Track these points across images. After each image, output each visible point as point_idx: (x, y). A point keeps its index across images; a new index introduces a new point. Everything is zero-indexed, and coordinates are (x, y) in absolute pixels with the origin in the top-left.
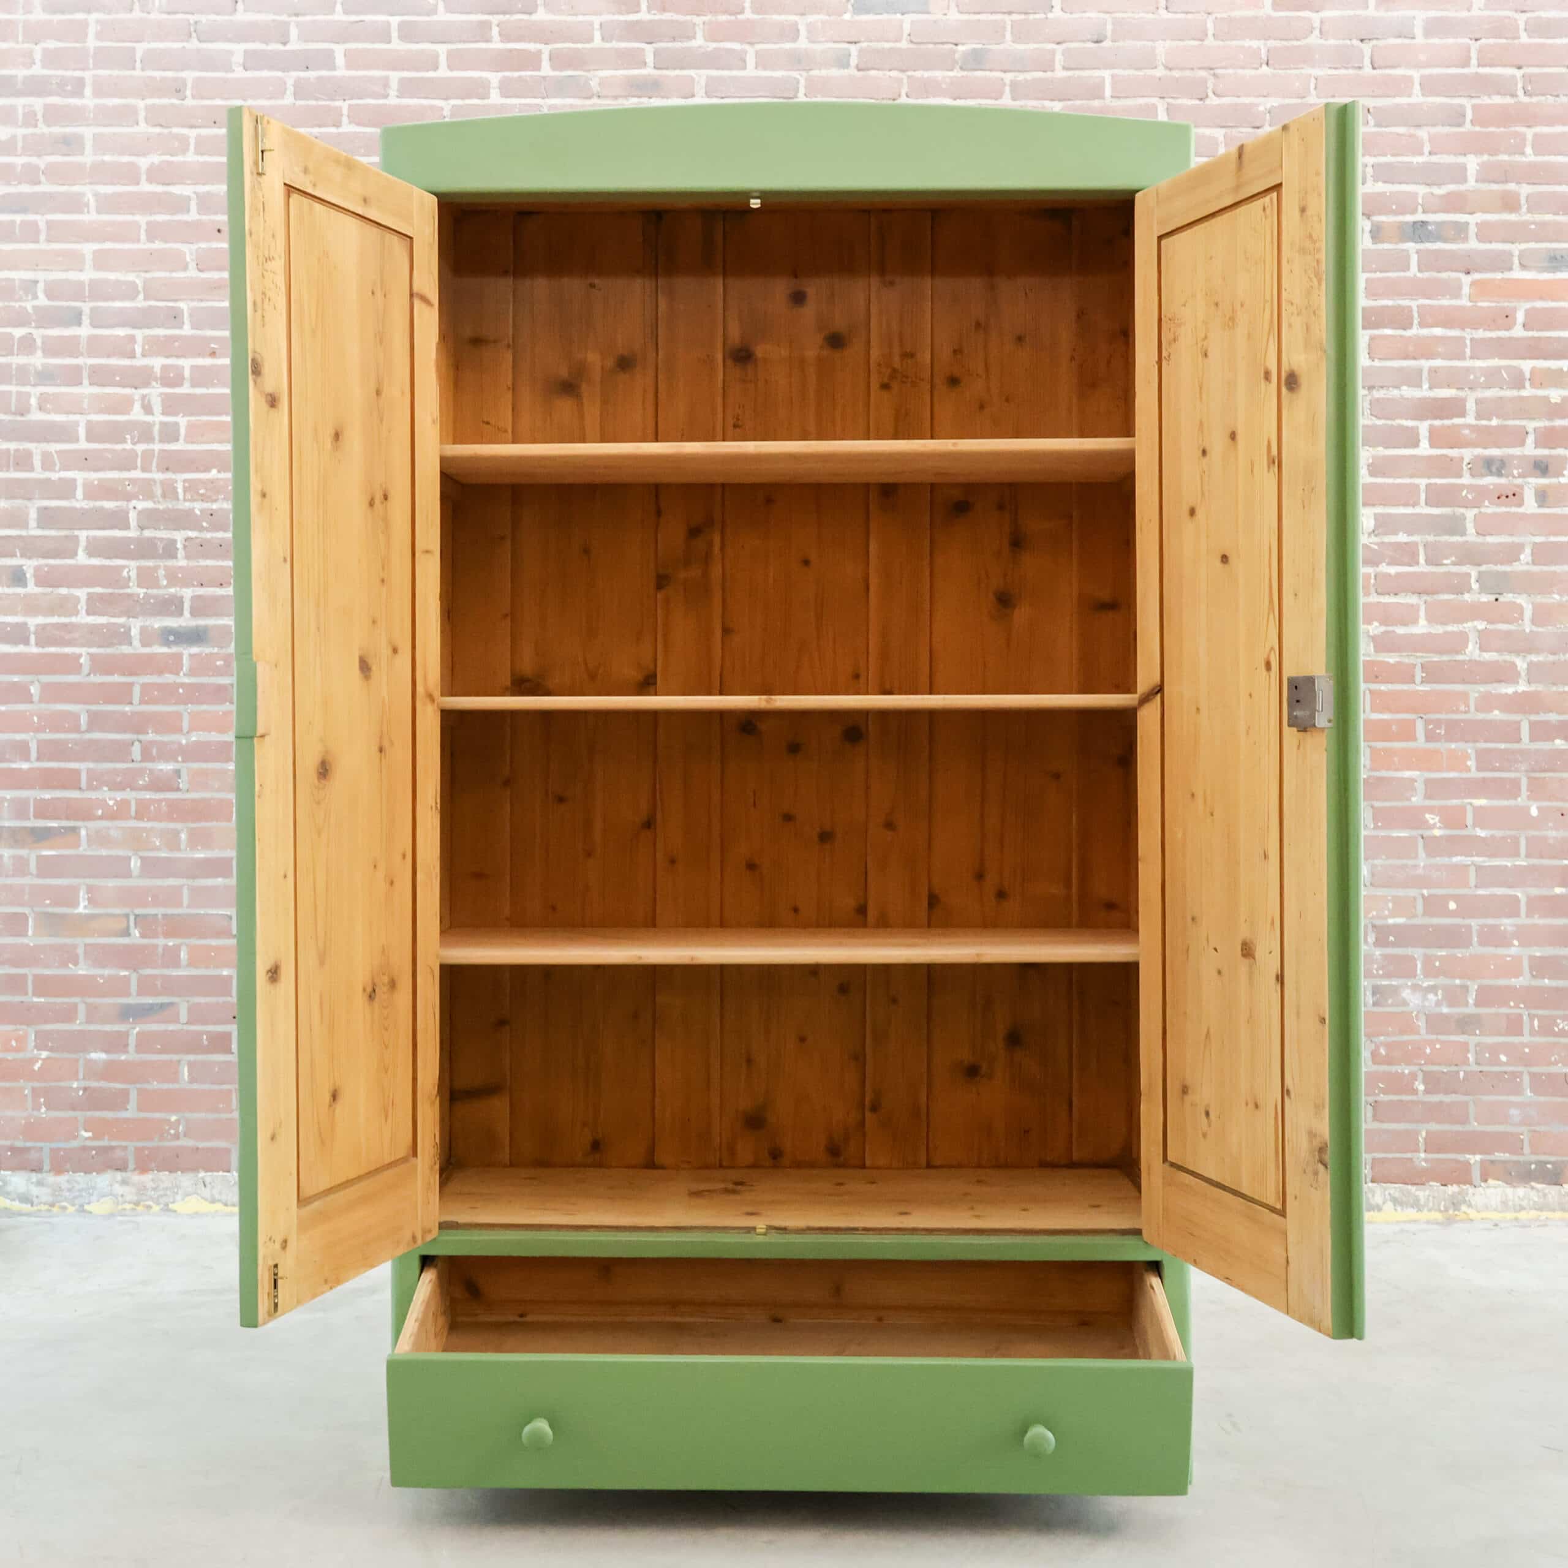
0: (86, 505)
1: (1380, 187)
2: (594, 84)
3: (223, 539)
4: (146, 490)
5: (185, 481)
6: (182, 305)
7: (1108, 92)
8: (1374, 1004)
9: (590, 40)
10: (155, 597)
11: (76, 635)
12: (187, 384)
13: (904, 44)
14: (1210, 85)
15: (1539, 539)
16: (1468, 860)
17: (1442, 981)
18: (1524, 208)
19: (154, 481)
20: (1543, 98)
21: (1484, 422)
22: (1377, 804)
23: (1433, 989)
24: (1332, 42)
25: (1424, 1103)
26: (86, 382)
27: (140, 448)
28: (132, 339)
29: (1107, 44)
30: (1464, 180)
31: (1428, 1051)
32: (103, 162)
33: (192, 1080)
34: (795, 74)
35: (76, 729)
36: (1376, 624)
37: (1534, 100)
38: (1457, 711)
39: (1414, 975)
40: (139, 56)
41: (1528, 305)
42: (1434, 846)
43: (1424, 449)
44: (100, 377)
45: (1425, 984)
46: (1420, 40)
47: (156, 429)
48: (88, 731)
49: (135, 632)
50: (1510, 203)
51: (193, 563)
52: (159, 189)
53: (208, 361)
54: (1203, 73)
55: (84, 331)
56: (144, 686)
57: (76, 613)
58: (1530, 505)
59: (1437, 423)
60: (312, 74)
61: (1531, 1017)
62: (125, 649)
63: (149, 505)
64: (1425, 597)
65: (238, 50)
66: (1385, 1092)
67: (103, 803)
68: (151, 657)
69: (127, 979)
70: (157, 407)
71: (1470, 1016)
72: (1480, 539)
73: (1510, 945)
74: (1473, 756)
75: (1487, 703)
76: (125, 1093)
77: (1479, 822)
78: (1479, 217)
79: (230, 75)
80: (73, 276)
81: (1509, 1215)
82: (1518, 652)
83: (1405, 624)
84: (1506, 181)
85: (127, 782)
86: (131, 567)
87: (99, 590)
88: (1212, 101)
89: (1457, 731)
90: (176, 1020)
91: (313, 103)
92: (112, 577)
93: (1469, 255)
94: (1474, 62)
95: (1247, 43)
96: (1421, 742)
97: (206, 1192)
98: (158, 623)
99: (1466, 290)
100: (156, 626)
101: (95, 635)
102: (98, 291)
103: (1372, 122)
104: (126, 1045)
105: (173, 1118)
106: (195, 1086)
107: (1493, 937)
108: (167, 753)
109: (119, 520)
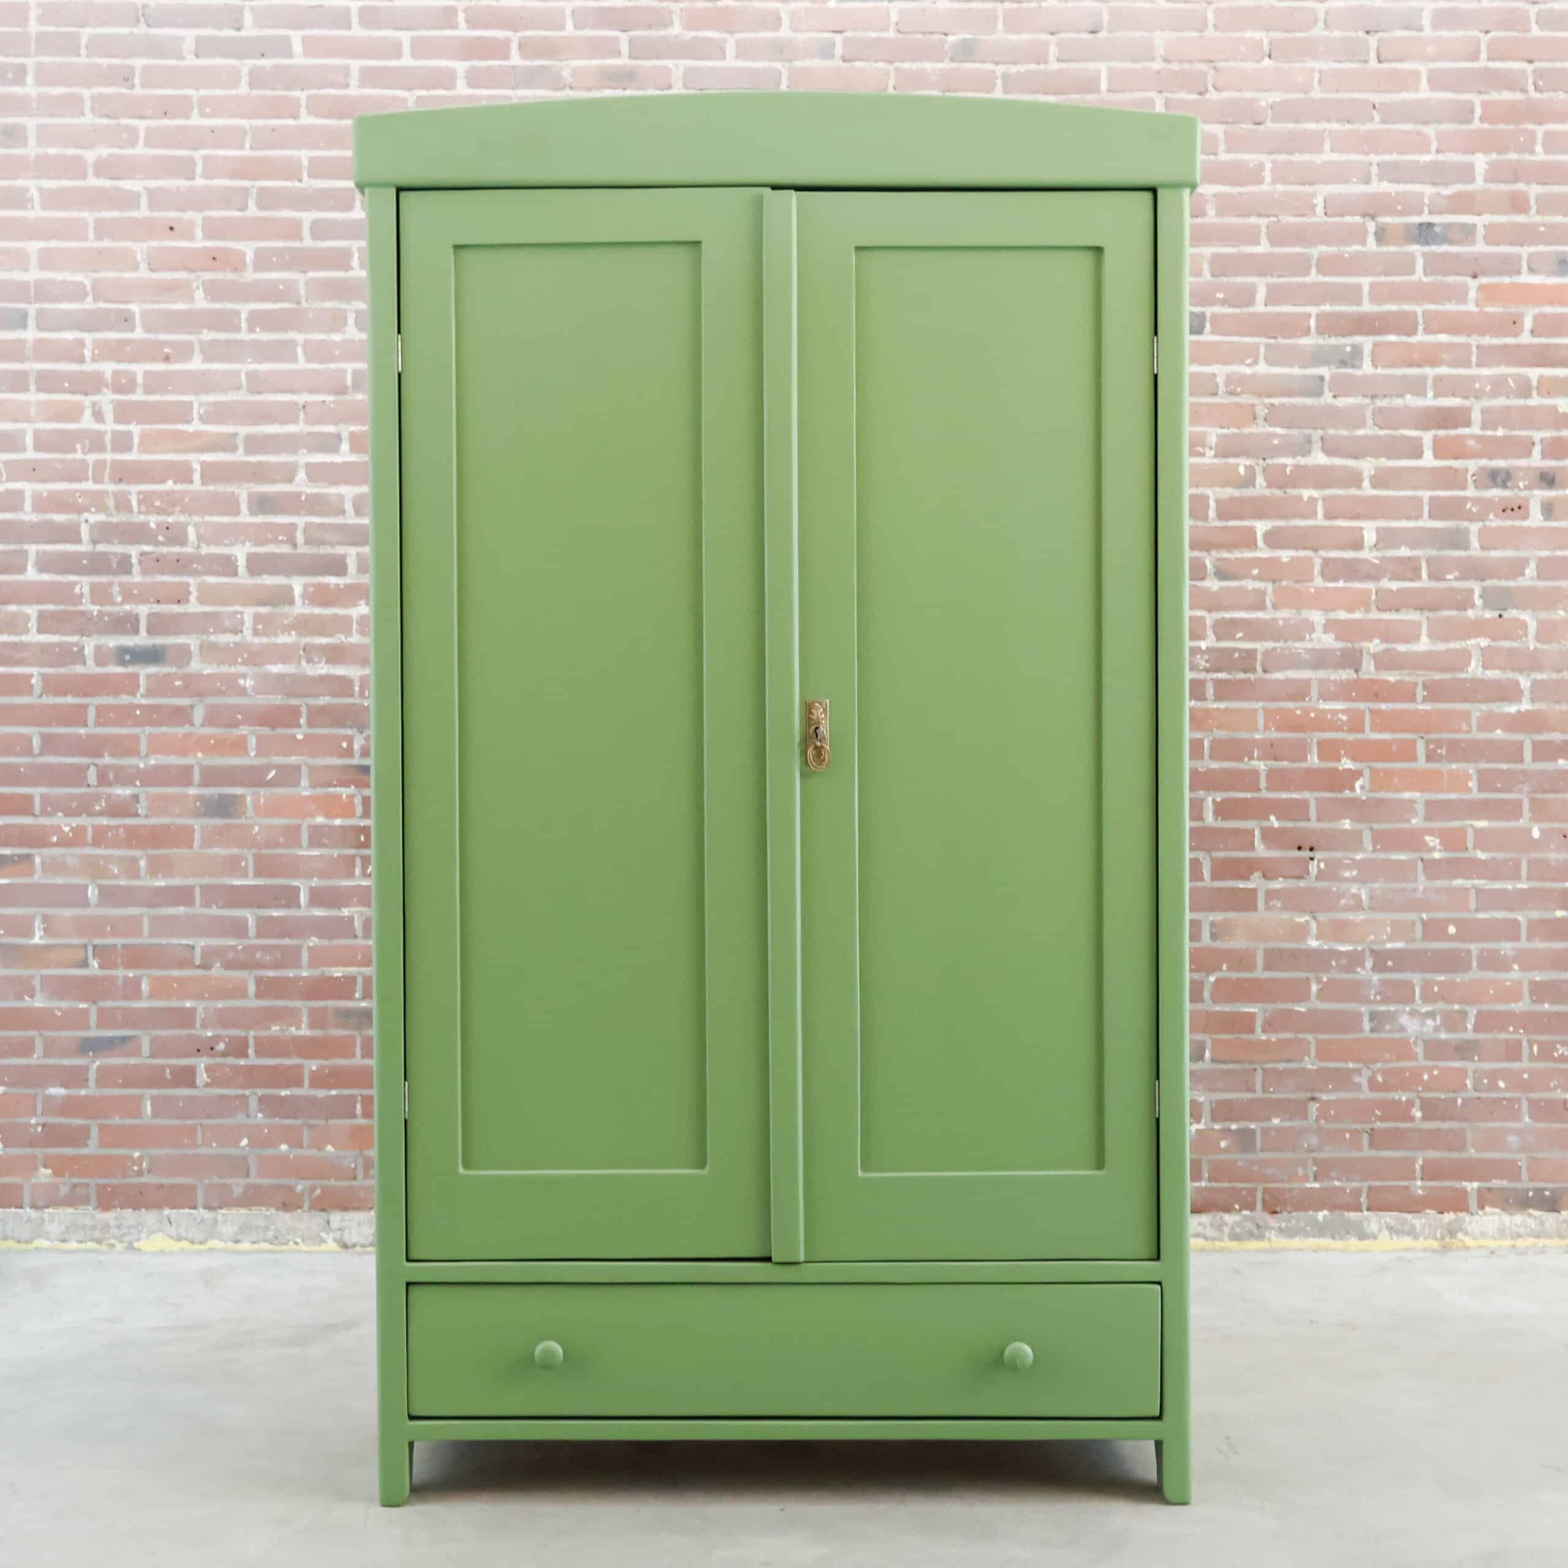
0: (34, 518)
1: (1386, 187)
2: (565, 74)
3: (180, 554)
4: (97, 501)
5: (139, 493)
6: (134, 307)
7: (1104, 86)
8: (1372, 1031)
9: (562, 27)
10: (109, 614)
11: (25, 654)
12: (139, 390)
13: (891, 34)
14: (1210, 80)
15: (1545, 553)
16: (1468, 883)
17: (1441, 1006)
18: (1534, 209)
19: (106, 492)
20: (1552, 94)
21: (1490, 433)
22: (1376, 826)
23: (1431, 1015)
24: (1337, 34)
25: (1420, 1130)
26: (33, 388)
27: (92, 458)
28: (81, 343)
29: (1102, 35)
30: (1472, 179)
31: (1426, 1077)
32: (47, 155)
33: (156, 1114)
34: (778, 65)
35: (28, 752)
36: (1377, 641)
37: (1545, 96)
38: (1459, 731)
39: (1413, 1001)
40: (84, 41)
41: (1537, 311)
42: (1433, 869)
43: (1428, 460)
44: (47, 382)
45: (1424, 1010)
46: (1428, 32)
47: (108, 439)
48: (41, 754)
49: (88, 651)
50: (1518, 204)
51: (148, 579)
52: (107, 183)
53: (161, 367)
54: (1203, 67)
55: (30, 334)
56: (100, 709)
57: (27, 631)
58: (1535, 518)
59: (1441, 433)
60: (267, 63)
61: (1531, 1043)
62: (79, 669)
63: (101, 517)
64: (1427, 614)
65: (189, 36)
66: (1382, 1119)
67: (58, 829)
68: (108, 677)
69: (86, 1011)
70: (109, 415)
71: (1468, 1042)
72: (1484, 554)
73: (1511, 969)
74: (1475, 777)
75: (1489, 722)
76: (85, 1131)
77: (1479, 845)
78: (1487, 218)
79: (181, 63)
80: (18, 276)
81: (1508, 1243)
82: (1521, 670)
83: (1407, 641)
84: (1515, 181)
85: (84, 808)
86: (83, 584)
87: (50, 607)
88: (1213, 95)
89: (1460, 751)
90: (137, 1053)
91: (268, 92)
92: (64, 594)
93: (1476, 258)
94: (1484, 55)
95: (1248, 34)
96: (1421, 763)
97: (172, 1230)
98: (113, 642)
99: (1472, 294)
100: (111, 645)
101: (48, 655)
102: (43, 292)
103: (1377, 118)
104: (87, 1080)
105: (137, 1154)
106: (160, 1121)
107: (1492, 961)
108: (125, 777)
109: (71, 534)
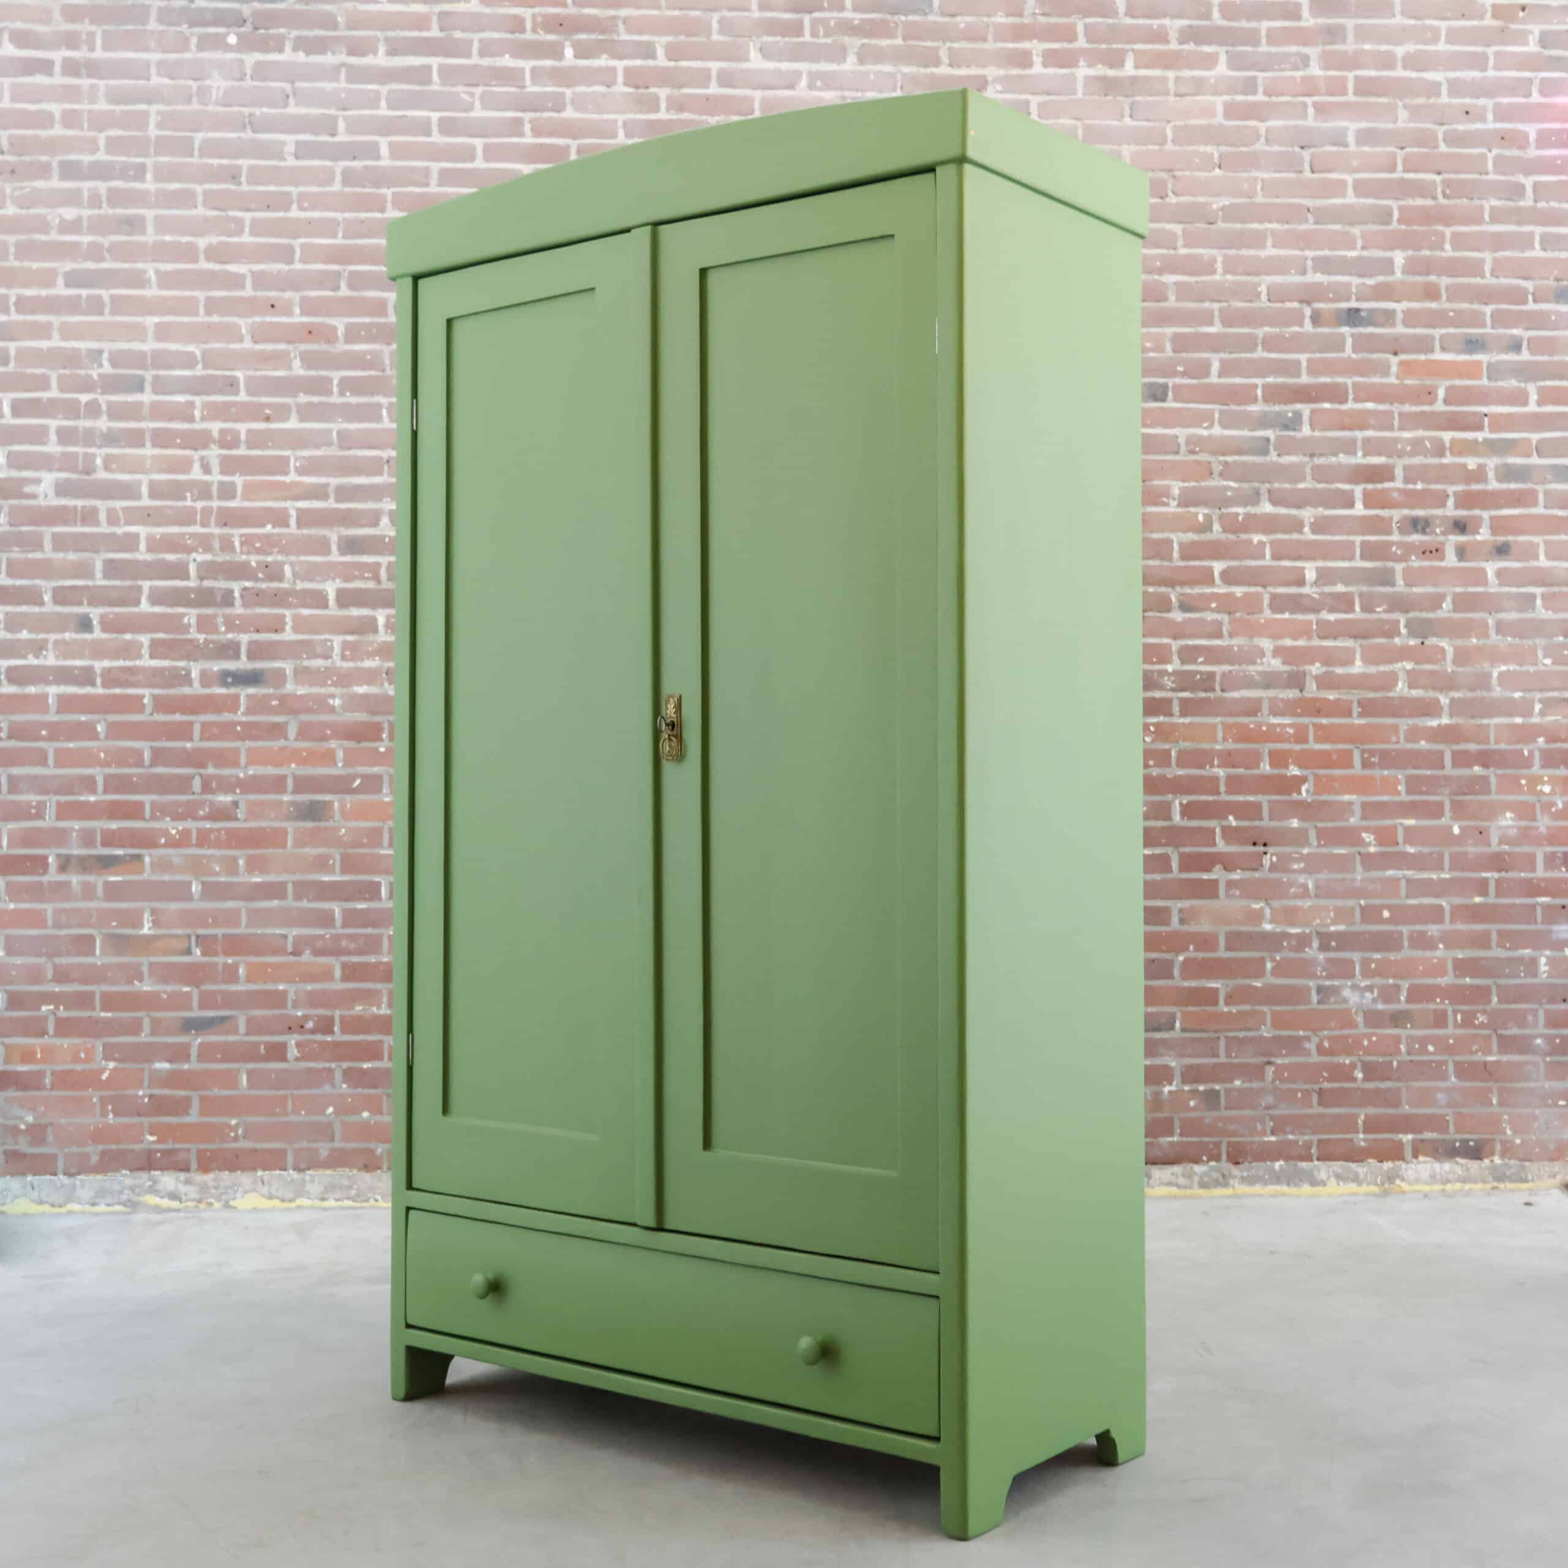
0: (149, 557)
1: (1320, 278)
3: (278, 589)
4: (204, 542)
5: (241, 536)
6: (239, 374)
8: (1319, 1002)
9: (614, 136)
10: (213, 642)
11: (140, 677)
12: (243, 447)
14: (1170, 186)
15: (1458, 590)
16: (1399, 873)
17: (1378, 980)
18: (1444, 297)
19: (212, 535)
20: (1458, 201)
21: (1411, 486)
22: (1320, 825)
23: (1369, 988)
24: (1276, 148)
25: (1363, 1090)
26: (148, 444)
27: (200, 504)
28: (191, 405)
30: (1392, 272)
31: (1366, 1043)
32: (164, 243)
33: (251, 1085)
35: (139, 763)
36: (1318, 665)
37: (1452, 202)
38: (1388, 742)
39: (1353, 976)
40: (197, 145)
41: (1448, 383)
42: (1369, 861)
43: (1359, 509)
44: (162, 439)
45: (1363, 984)
46: (1352, 147)
47: (215, 488)
48: (151, 765)
49: (194, 674)
50: (1432, 293)
51: (249, 611)
52: (217, 267)
53: (262, 426)
54: (1163, 175)
55: (147, 397)
56: (204, 725)
57: (139, 656)
58: (1451, 559)
59: (1370, 486)
60: (357, 164)
61: (1455, 1012)
62: (186, 690)
63: (208, 557)
64: (1360, 641)
65: (290, 140)
66: (1329, 1080)
67: (165, 833)
68: (210, 697)
69: (188, 995)
70: (216, 468)
71: (1401, 1012)
72: (1408, 590)
73: (1437, 948)
74: (1403, 782)
75: (1414, 734)
76: (188, 1100)
77: (1409, 840)
78: (1405, 305)
79: (283, 164)
80: (136, 346)
81: (1437, 1187)
82: (1441, 690)
83: (1343, 664)
84: (1428, 273)
85: (189, 812)
86: (191, 616)
87: (161, 635)
88: (1172, 199)
89: (1389, 759)
90: (235, 1031)
91: (358, 190)
92: (174, 624)
93: (1396, 339)
94: (1400, 168)
95: (1202, 148)
96: (1357, 769)
97: (265, 1190)
98: (217, 666)
99: (1394, 369)
100: (215, 669)
101: (157, 677)
102: (160, 360)
103: (1311, 219)
104: (189, 1055)
105: (233, 1122)
106: (254, 1092)
107: (1422, 942)
108: (227, 786)
109: (179, 571)
